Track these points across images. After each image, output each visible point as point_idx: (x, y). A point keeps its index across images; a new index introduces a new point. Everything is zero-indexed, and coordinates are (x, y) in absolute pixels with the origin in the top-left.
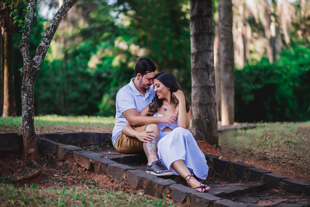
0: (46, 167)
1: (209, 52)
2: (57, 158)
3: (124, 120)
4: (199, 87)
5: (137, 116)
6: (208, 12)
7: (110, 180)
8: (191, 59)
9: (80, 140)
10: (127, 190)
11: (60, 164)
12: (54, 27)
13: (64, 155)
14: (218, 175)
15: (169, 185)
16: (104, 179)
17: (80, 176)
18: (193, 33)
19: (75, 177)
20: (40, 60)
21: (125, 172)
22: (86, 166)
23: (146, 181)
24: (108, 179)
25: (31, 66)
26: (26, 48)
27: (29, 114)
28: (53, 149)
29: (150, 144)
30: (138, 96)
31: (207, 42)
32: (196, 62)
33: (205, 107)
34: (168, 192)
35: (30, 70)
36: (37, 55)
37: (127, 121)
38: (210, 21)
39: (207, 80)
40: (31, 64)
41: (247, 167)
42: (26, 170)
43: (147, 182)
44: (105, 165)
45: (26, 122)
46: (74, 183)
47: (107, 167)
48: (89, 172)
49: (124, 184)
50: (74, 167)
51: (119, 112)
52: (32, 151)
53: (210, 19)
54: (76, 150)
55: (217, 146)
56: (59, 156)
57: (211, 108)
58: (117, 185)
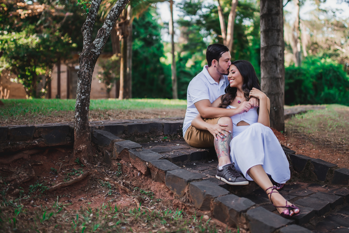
0: (100, 166)
1: (277, 47)
2: (112, 156)
3: (195, 110)
4: (268, 78)
5: (209, 106)
6: (277, 10)
7: (169, 193)
8: (261, 53)
9: (147, 131)
10: (189, 210)
11: (115, 164)
12: (118, 8)
13: (119, 154)
14: (296, 174)
15: (245, 211)
16: (161, 190)
17: (135, 181)
18: (263, 29)
19: (129, 182)
20: (100, 44)
21: (187, 185)
22: (142, 170)
23: (213, 200)
24: (166, 191)
25: (89, 49)
26: (87, 30)
27: (82, 104)
28: (109, 145)
29: (222, 141)
30: (212, 84)
31: (275, 38)
32: (265, 55)
33: (273, 97)
34: (245, 221)
35: (88, 54)
36: (98, 38)
37: (198, 112)
38: (278, 19)
39: (275, 72)
40: (90, 48)
41: (330, 168)
42: (74, 171)
43: (215, 203)
44: (163, 172)
45: (77, 114)
46: (125, 192)
47: (166, 174)
48: (146, 178)
49: (185, 201)
50: (129, 170)
51: (191, 102)
52: (83, 148)
53: (278, 17)
54: (132, 149)
55: (284, 132)
56: (114, 154)
57: (278, 98)
58: (176, 200)
